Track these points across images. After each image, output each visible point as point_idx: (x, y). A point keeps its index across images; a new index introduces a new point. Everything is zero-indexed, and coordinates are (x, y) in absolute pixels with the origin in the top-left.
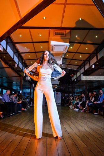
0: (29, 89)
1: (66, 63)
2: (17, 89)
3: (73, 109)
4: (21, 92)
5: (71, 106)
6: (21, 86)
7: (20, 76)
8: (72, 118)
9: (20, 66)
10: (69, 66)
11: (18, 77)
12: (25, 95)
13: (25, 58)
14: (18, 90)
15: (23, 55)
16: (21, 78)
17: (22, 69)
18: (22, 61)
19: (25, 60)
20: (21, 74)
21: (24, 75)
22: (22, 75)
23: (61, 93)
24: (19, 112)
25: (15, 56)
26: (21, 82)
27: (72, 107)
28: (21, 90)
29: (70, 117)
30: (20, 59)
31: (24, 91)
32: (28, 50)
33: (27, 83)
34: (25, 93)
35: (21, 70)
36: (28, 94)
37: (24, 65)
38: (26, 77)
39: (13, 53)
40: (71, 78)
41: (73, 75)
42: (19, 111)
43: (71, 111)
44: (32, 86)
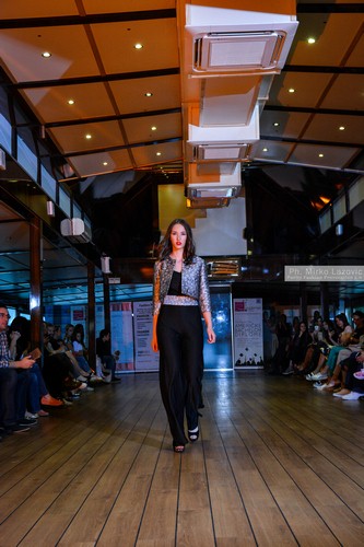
0: (86, 289)
1: (284, 136)
2: (17, 291)
3: (330, 392)
4: (34, 303)
5: (317, 376)
6: (32, 276)
7: (28, 215)
8: (323, 450)
9: (21, 161)
10: (301, 148)
11: (19, 224)
12: (64, 318)
13: (46, 115)
14: (23, 295)
15: (34, 97)
16: (32, 229)
17: (35, 179)
18: (36, 132)
19: (49, 125)
20: (33, 204)
21: (51, 212)
22: (35, 209)
23: (261, 305)
26: (33, 249)
27: (323, 382)
28: (34, 294)
29: (309, 444)
30: (20, 119)
32: (60, 69)
34: (59, 306)
35: (33, 183)
36: (78, 315)
37: (43, 151)
38: (64, 223)
41: (326, 201)
44: (98, 271)
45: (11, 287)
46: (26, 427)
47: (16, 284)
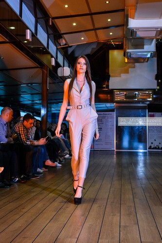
2: (33, 104)
4: (43, 112)
6: (43, 97)
7: (41, 65)
9: (39, 37)
11: (36, 70)
13: (53, 13)
14: (37, 107)
16: (43, 73)
17: (46, 46)
18: (47, 22)
19: (54, 18)
20: (44, 59)
21: (53, 63)
25: (24, 7)
26: (44, 82)
28: (43, 106)
30: (39, 15)
35: (44, 48)
37: (50, 32)
38: (59, 70)
42: (39, 170)
45: (30, 102)
46: (37, 176)
47: (33, 101)
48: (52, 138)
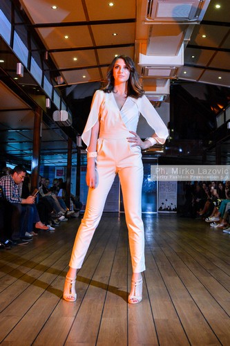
0: (66, 156)
1: (198, 64)
2: (22, 155)
4: (34, 164)
5: (212, 219)
6: (34, 145)
7: (34, 107)
9: (32, 72)
10: (208, 72)
11: (28, 112)
12: (51, 175)
13: (50, 45)
14: (26, 158)
15: (44, 33)
16: (36, 116)
17: (40, 84)
18: (42, 56)
19: (51, 51)
20: (38, 100)
21: (48, 105)
22: (39, 103)
24: (28, 238)
25: (16, 36)
26: (36, 128)
27: (218, 222)
28: (35, 158)
30: (34, 47)
31: (48, 162)
32: (62, 17)
33: (58, 134)
34: (48, 166)
35: (38, 87)
36: (59, 173)
37: (46, 67)
38: (55, 113)
39: (9, 25)
40: (213, 117)
41: (221, 107)
42: (27, 234)
43: (213, 236)
44: (74, 145)
45: (18, 152)
46: (25, 242)
47: (22, 151)
48: (44, 195)
